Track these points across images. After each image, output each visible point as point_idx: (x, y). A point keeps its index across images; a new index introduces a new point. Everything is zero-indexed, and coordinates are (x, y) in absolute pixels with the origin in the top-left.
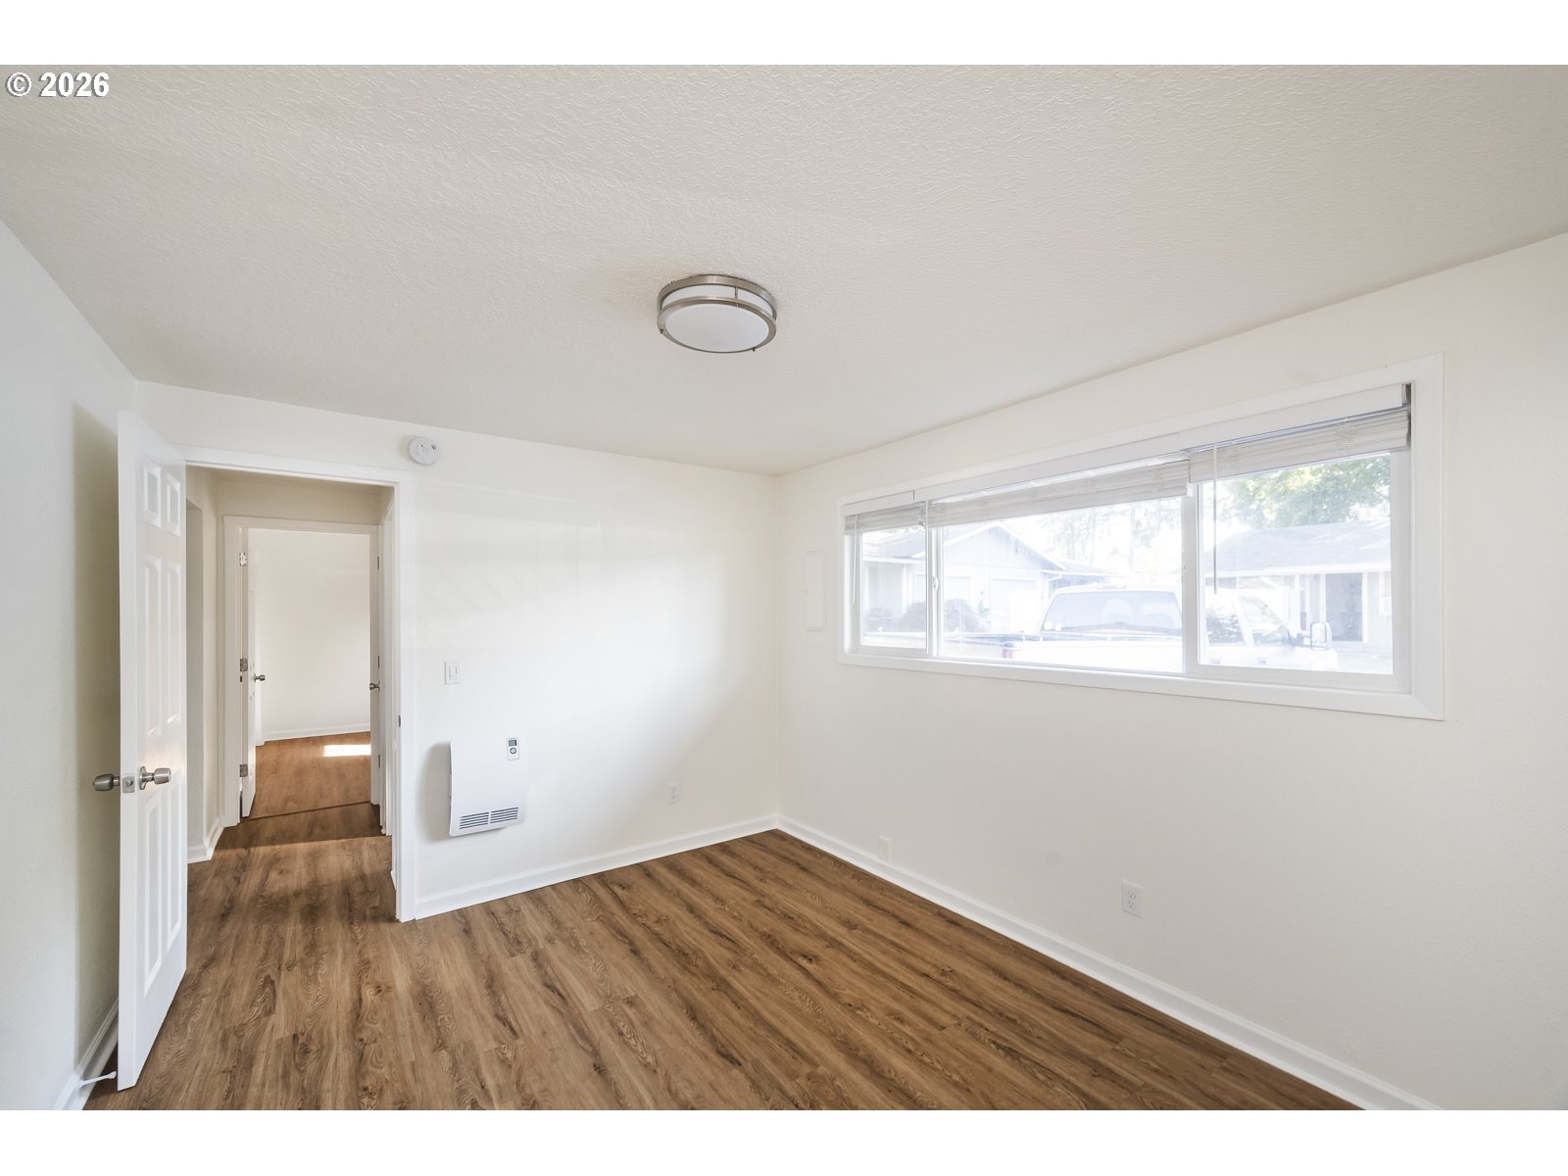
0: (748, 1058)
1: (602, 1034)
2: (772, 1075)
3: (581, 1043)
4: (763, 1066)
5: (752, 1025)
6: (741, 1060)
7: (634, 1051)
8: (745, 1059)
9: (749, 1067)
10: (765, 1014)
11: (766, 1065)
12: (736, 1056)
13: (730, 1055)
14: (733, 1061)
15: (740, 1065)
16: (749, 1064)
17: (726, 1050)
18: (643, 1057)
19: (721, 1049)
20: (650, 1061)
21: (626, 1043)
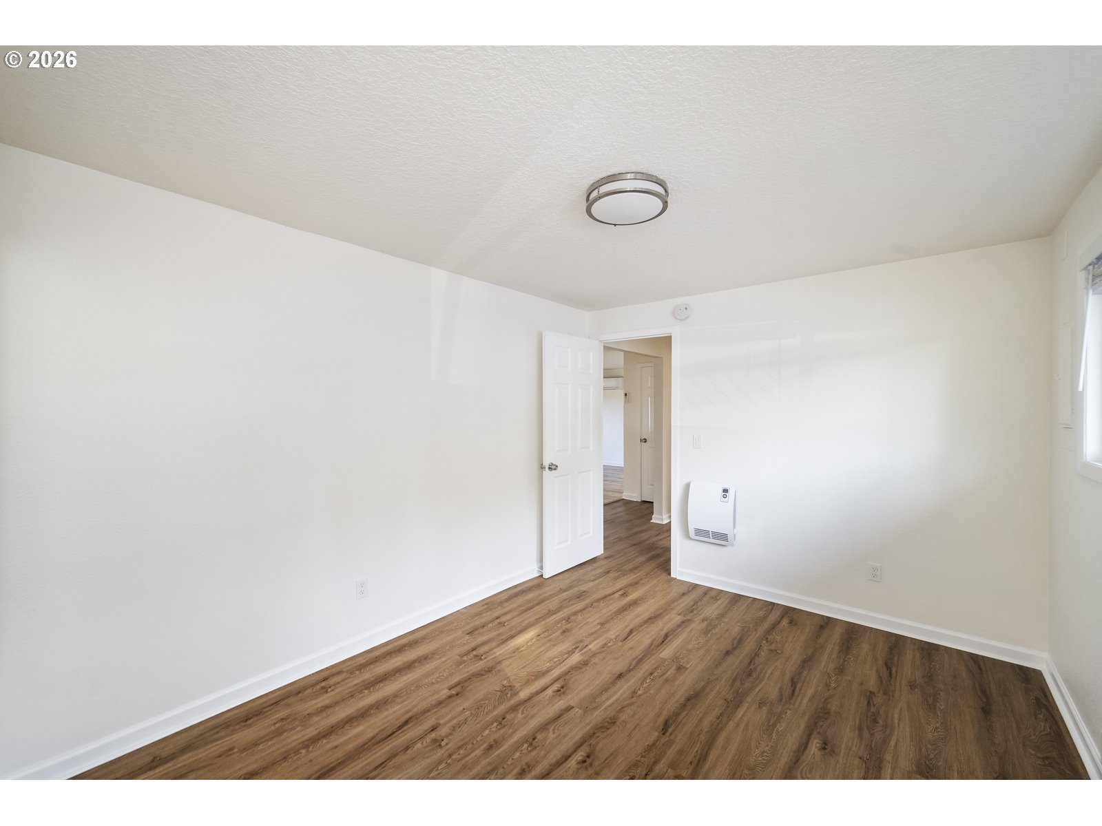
0: (672, 737)
1: (646, 667)
2: (665, 754)
3: (634, 663)
4: (670, 747)
5: (706, 730)
6: (668, 734)
7: (642, 683)
8: (670, 735)
9: (665, 739)
10: (723, 735)
11: (672, 748)
12: (670, 730)
13: (669, 727)
14: (665, 729)
15: (663, 734)
16: (667, 739)
17: (672, 724)
18: (639, 689)
19: (671, 722)
20: (639, 692)
21: (646, 678)
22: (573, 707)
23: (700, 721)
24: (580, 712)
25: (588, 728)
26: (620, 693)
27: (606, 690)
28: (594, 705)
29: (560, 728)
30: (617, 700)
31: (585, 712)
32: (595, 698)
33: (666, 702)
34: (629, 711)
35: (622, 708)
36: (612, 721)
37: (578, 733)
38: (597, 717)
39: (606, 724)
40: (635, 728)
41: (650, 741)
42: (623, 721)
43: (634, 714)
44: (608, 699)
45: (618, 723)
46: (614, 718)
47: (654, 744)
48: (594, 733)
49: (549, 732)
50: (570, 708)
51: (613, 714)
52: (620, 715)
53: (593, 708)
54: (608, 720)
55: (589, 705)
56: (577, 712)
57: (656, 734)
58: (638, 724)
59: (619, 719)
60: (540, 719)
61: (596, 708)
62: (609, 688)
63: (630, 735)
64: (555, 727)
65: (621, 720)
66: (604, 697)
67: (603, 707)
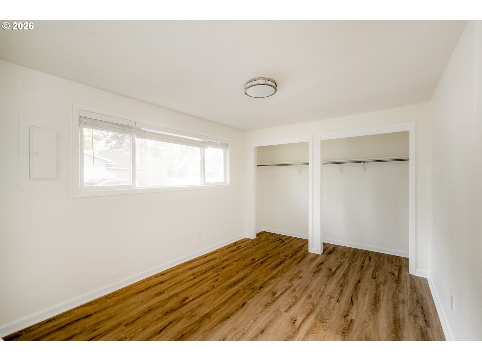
0: (243, 301)
4: (244, 298)
7: (250, 327)
12: (243, 303)
13: (242, 305)
14: (245, 303)
15: (245, 302)
16: (244, 300)
17: (241, 306)
18: (252, 323)
19: (241, 307)
20: (252, 321)
21: (247, 330)
22: (285, 312)
23: (228, 307)
24: (281, 310)
25: (276, 303)
26: (263, 320)
27: (270, 322)
28: (275, 313)
29: (287, 303)
30: (264, 316)
31: (279, 310)
32: (275, 317)
33: (240, 316)
34: (258, 311)
35: (262, 312)
36: (266, 306)
37: (280, 301)
38: (273, 308)
39: (269, 305)
40: (257, 304)
41: (251, 300)
42: (261, 306)
43: (256, 310)
44: (269, 316)
45: (264, 306)
46: (265, 308)
47: (250, 299)
48: (273, 301)
49: (291, 301)
50: (286, 311)
51: (266, 310)
52: (262, 309)
53: (275, 311)
54: (268, 307)
55: (277, 314)
56: (283, 310)
57: (248, 302)
58: (255, 305)
59: (263, 307)
60: (298, 306)
61: (274, 312)
62: (269, 323)
63: (259, 301)
64: (289, 304)
65: (262, 307)
66: (271, 318)
67: (271, 312)
